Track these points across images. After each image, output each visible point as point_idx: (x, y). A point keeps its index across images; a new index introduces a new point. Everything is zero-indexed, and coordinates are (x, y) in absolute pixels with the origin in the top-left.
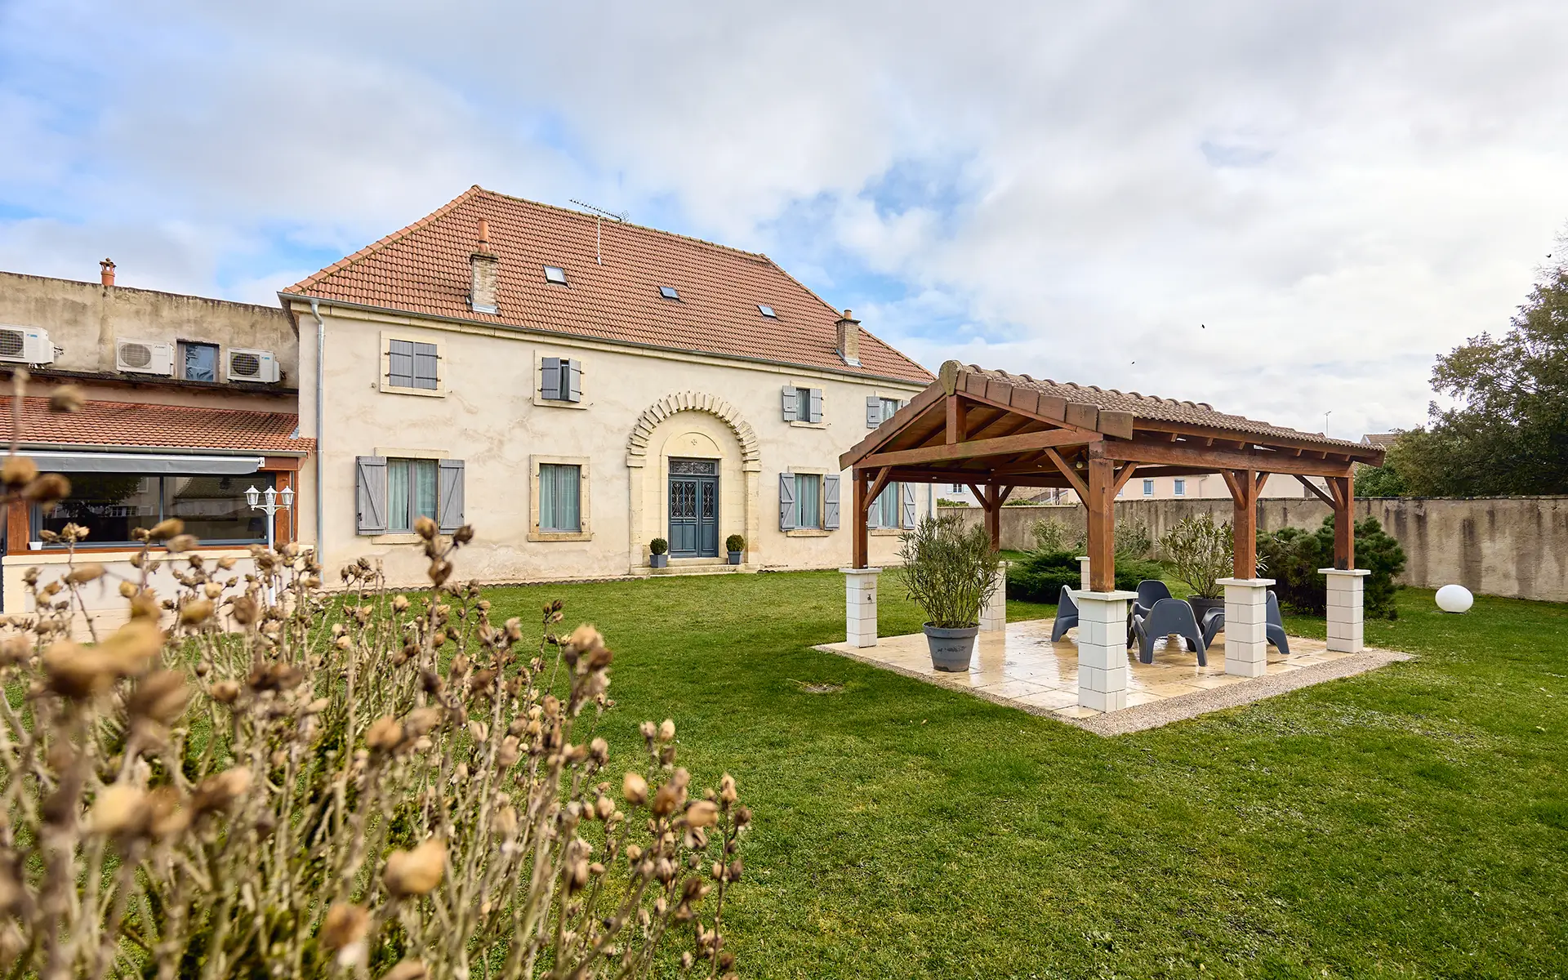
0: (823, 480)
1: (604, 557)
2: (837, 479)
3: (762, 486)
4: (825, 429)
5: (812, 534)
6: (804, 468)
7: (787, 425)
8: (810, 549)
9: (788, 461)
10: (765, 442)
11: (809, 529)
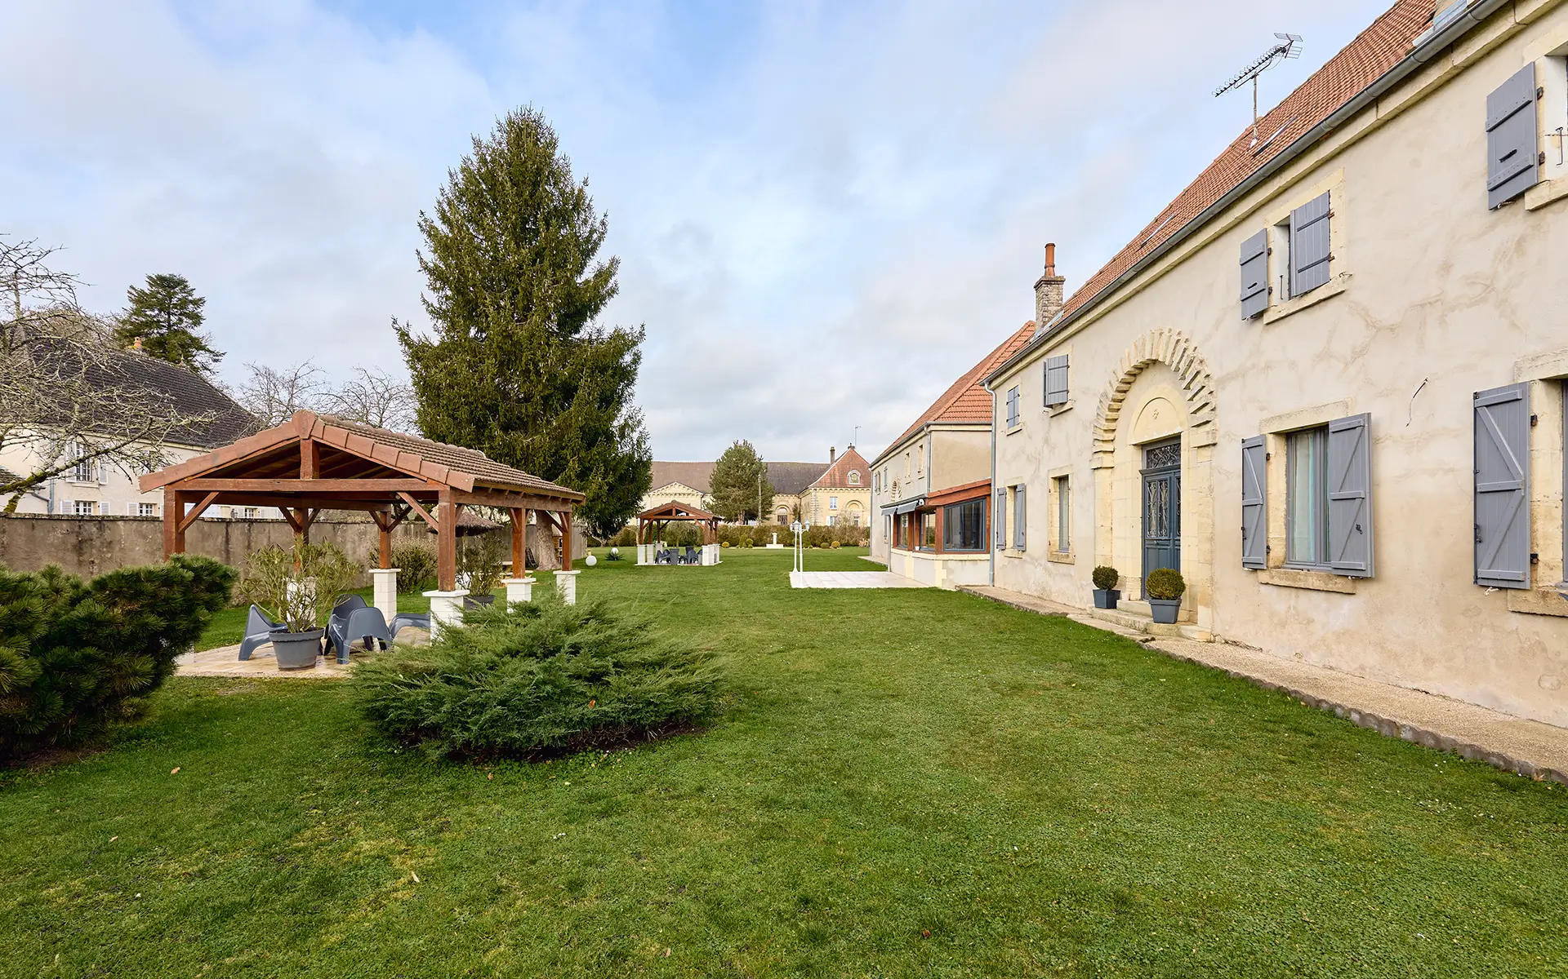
2: (1355, 428)
3: (1220, 473)
4: (1342, 292)
5: (1310, 584)
6: (1289, 415)
7: (1259, 326)
8: (1310, 621)
9: (1262, 409)
10: (1222, 382)
11: (1308, 570)
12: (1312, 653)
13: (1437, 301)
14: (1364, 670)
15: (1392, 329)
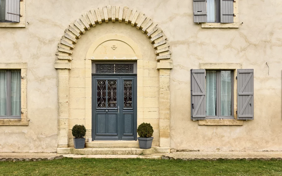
0: (236, 74)
1: (38, 138)
2: (250, 73)
3: (174, 81)
4: (238, 28)
5: (226, 123)
6: (215, 64)
7: (198, 28)
8: (223, 136)
9: (199, 59)
10: (176, 44)
11: (223, 119)
12: (224, 147)
13: (269, 42)
14: (246, 149)
15: (255, 45)
